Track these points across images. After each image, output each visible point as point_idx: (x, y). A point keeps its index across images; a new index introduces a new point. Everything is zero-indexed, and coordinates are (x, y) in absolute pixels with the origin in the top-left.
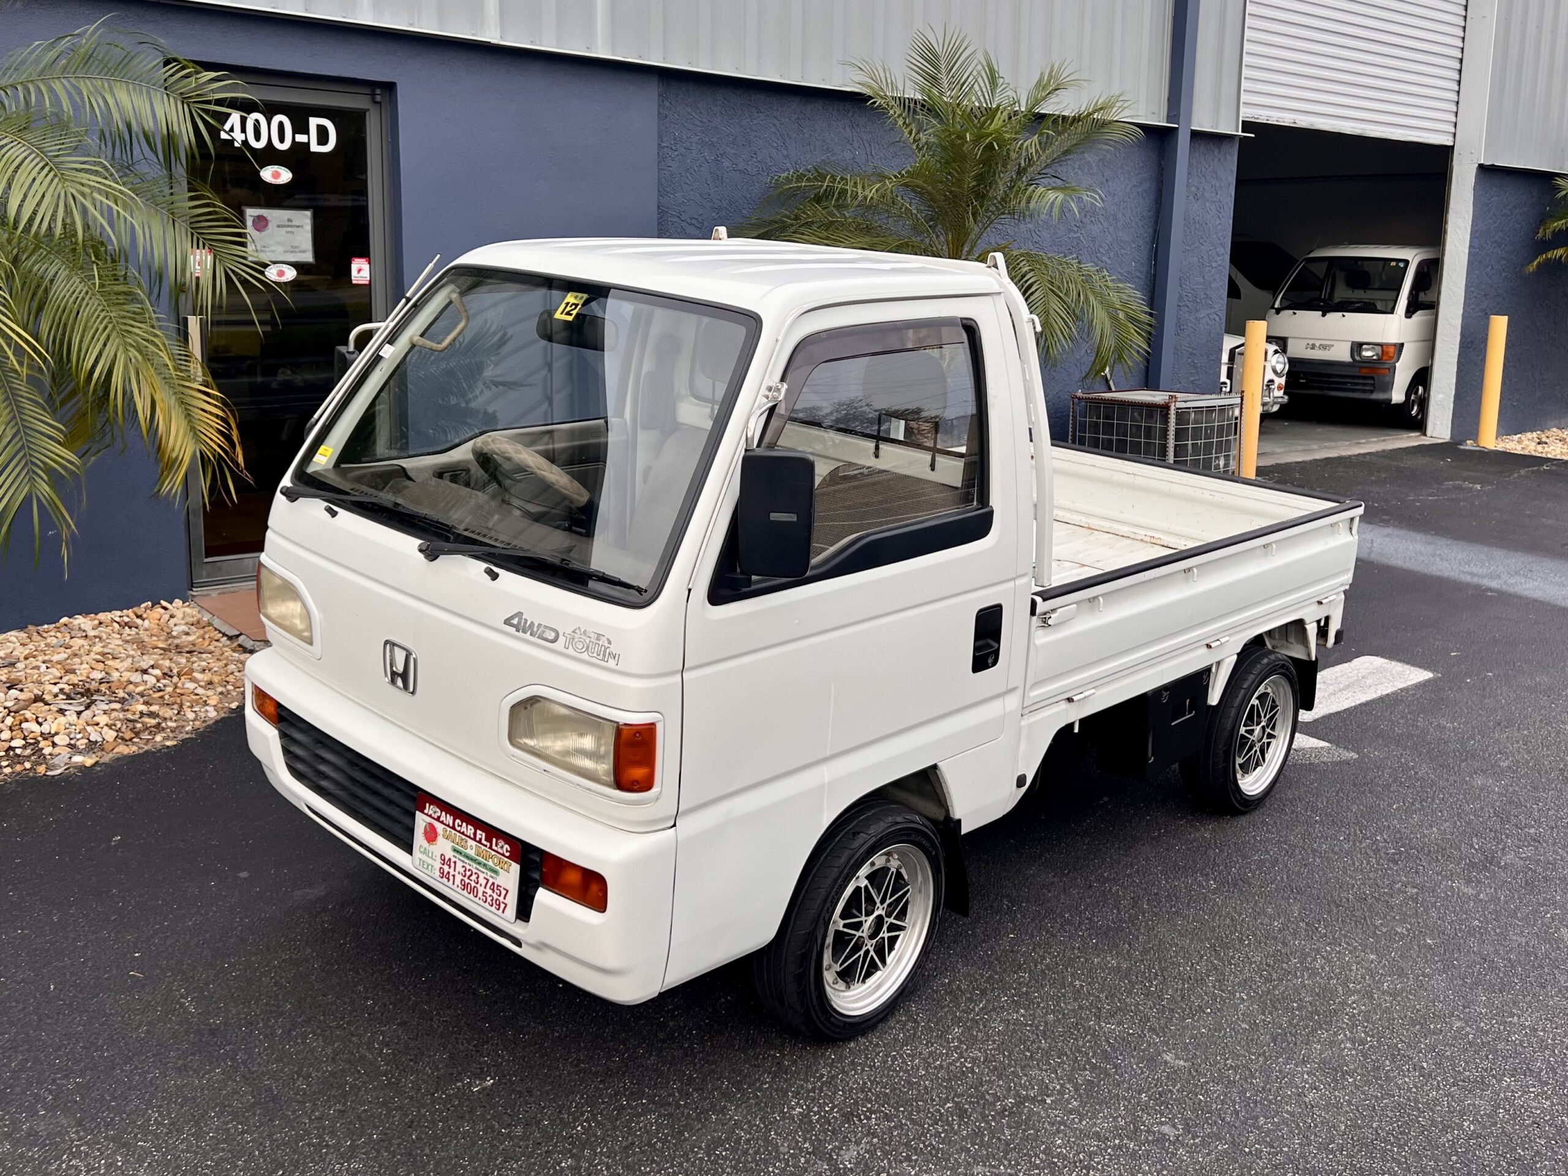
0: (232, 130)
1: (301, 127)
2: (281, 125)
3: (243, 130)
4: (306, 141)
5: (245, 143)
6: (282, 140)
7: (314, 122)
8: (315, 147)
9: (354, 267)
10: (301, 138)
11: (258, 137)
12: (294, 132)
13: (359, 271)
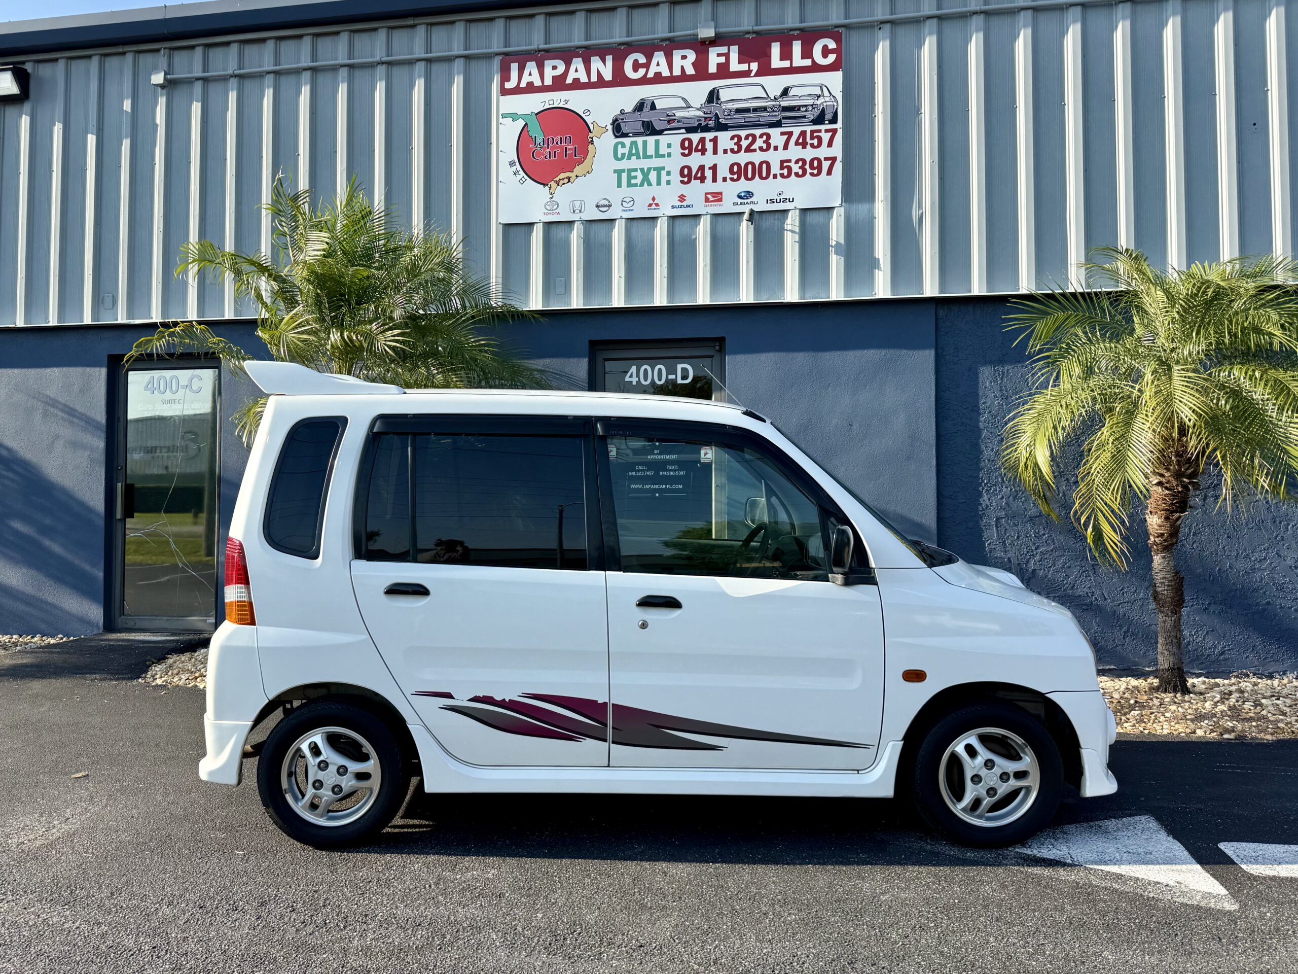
0: (631, 376)
1: (672, 370)
2: (660, 370)
3: (638, 376)
4: (674, 378)
5: (639, 382)
6: (660, 379)
7: (679, 367)
8: (680, 381)
9: (702, 452)
10: (672, 377)
11: (646, 379)
12: (668, 374)
13: (705, 454)
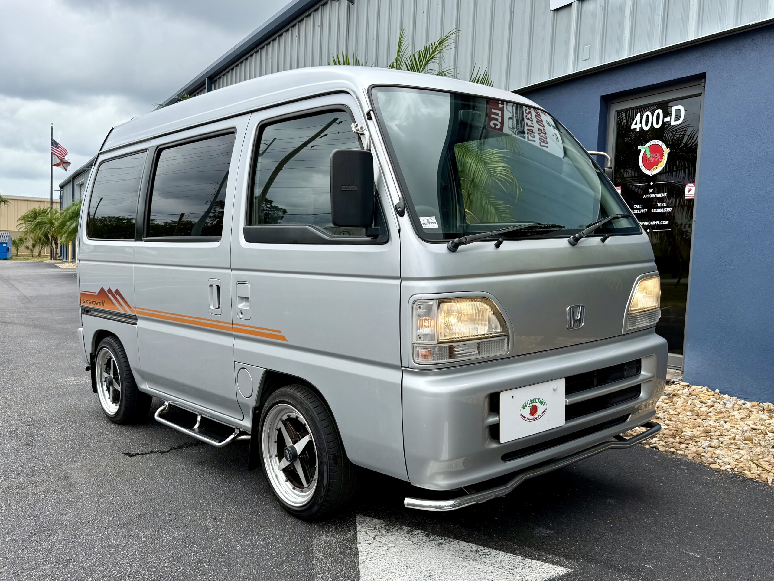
0: (636, 124)
1: (667, 114)
3: (641, 122)
4: (669, 120)
5: (641, 129)
6: (658, 123)
7: (673, 109)
8: (673, 123)
9: (687, 189)
10: (667, 119)
11: (647, 125)
12: (664, 117)
13: (690, 191)
